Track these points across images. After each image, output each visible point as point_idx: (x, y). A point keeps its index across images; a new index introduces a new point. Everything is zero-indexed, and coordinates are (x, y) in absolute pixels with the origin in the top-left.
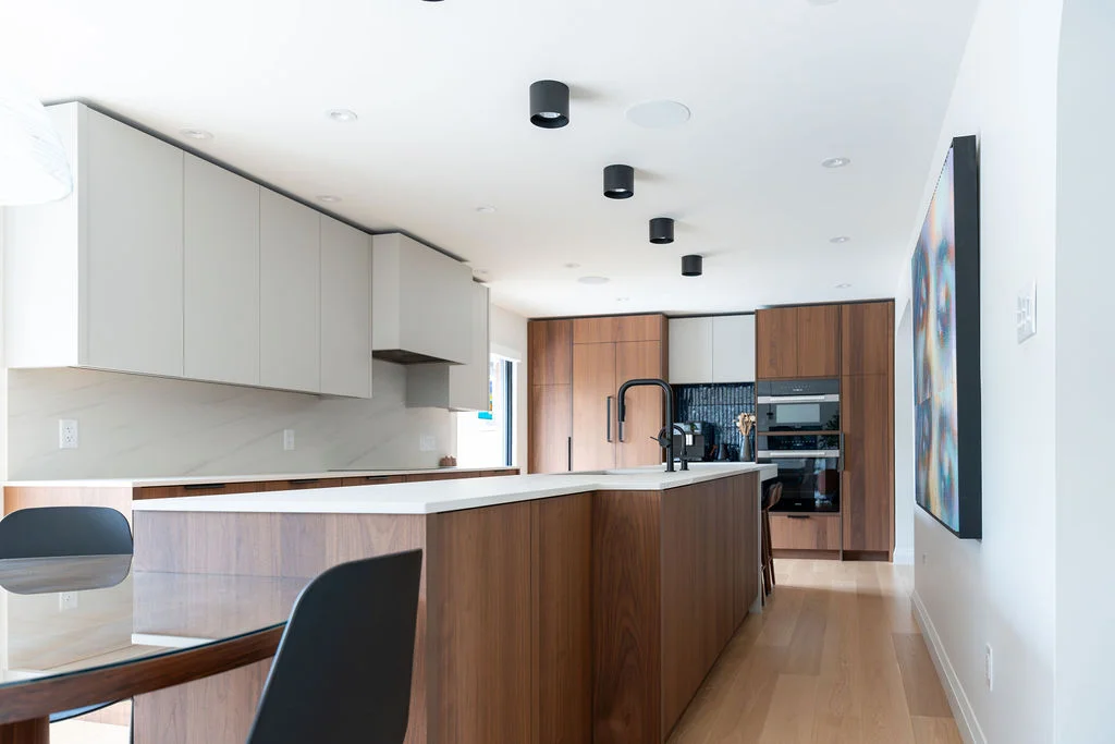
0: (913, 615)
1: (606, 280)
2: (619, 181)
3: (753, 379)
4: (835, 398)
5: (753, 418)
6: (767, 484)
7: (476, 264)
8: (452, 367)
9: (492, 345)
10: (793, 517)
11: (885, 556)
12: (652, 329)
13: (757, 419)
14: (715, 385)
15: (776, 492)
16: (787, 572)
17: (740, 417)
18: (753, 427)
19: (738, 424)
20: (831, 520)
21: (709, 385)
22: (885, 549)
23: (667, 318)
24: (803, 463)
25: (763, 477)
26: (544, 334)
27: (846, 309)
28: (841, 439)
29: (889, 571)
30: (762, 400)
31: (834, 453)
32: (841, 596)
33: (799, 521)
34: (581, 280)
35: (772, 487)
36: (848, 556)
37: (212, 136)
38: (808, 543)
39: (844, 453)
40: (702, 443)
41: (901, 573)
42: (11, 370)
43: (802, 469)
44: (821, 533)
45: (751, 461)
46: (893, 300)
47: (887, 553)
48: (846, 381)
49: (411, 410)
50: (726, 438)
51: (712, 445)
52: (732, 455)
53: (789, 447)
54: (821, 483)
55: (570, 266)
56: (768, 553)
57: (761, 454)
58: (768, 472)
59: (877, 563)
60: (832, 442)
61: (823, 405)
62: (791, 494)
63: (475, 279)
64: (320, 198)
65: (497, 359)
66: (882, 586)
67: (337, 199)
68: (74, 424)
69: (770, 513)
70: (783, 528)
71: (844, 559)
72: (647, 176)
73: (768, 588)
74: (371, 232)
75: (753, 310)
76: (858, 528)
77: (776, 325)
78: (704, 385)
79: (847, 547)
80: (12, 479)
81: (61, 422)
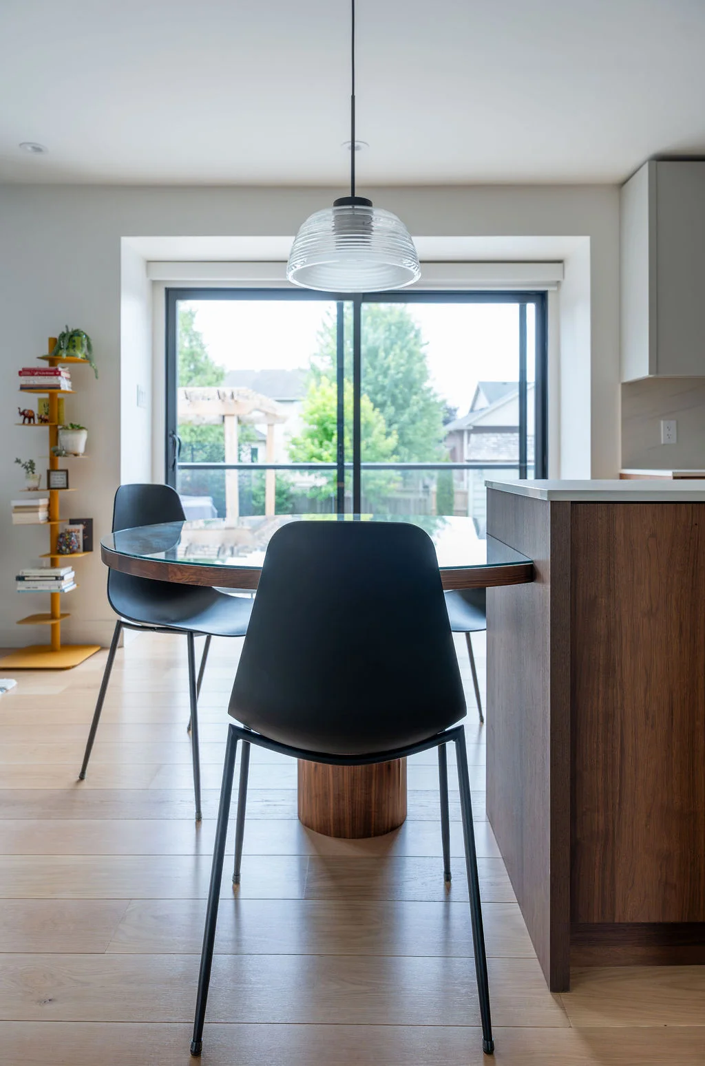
42: (622, 383)
68: (673, 423)
80: (623, 467)
81: (662, 422)
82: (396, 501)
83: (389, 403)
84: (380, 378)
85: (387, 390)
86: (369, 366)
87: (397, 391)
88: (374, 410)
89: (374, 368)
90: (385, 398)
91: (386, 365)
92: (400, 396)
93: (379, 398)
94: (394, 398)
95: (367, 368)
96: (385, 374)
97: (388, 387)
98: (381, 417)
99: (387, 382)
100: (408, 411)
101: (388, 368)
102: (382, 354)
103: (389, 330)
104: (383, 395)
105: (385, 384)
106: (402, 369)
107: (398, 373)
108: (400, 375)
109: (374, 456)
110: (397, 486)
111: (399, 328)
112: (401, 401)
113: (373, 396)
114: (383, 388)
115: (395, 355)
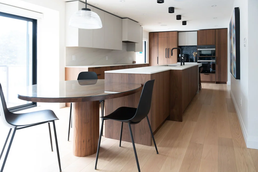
0: (230, 95)
1: (166, 25)
2: (171, 10)
3: (197, 45)
4: (214, 49)
5: (196, 53)
6: (200, 68)
7: (140, 23)
8: (136, 43)
9: (143, 38)
10: (205, 74)
11: (225, 83)
12: (175, 34)
13: (198, 53)
14: (188, 46)
15: (202, 69)
16: (204, 86)
17: (194, 53)
18: (197, 55)
19: (193, 54)
20: (214, 75)
21: (187, 46)
22: (225, 81)
23: (178, 32)
24: (207, 63)
25: (199, 66)
26: (152, 35)
27: (217, 30)
28: (216, 58)
29: (226, 86)
30: (199, 49)
31: (214, 61)
32: (216, 91)
33: (206, 75)
34: (161, 25)
35: (201, 68)
36: (217, 83)
37: (98, 4)
38: (208, 80)
39: (216, 61)
40: (186, 58)
41: (228, 86)
42: (66, 47)
43: (207, 64)
44: (211, 78)
45: (196, 62)
46: (227, 28)
47: (226, 82)
48: (217, 46)
49: (128, 52)
50: (191, 57)
51: (188, 59)
52: (192, 61)
53: (204, 60)
54: (211, 67)
55: (160, 23)
56: (200, 82)
57: (198, 61)
58: (200, 65)
59: (223, 84)
60: (214, 58)
61: (212, 50)
62: (205, 69)
63: (140, 26)
64: (114, 13)
65: (144, 41)
66: (224, 89)
67: (117, 13)
68: (75, 56)
69: (200, 73)
70: (203, 76)
71: (216, 83)
72: (177, 9)
73: (200, 89)
74: (122, 18)
75: (197, 30)
76: (219, 77)
77: (202, 34)
78: (186, 46)
79: (217, 81)
80: (66, 66)
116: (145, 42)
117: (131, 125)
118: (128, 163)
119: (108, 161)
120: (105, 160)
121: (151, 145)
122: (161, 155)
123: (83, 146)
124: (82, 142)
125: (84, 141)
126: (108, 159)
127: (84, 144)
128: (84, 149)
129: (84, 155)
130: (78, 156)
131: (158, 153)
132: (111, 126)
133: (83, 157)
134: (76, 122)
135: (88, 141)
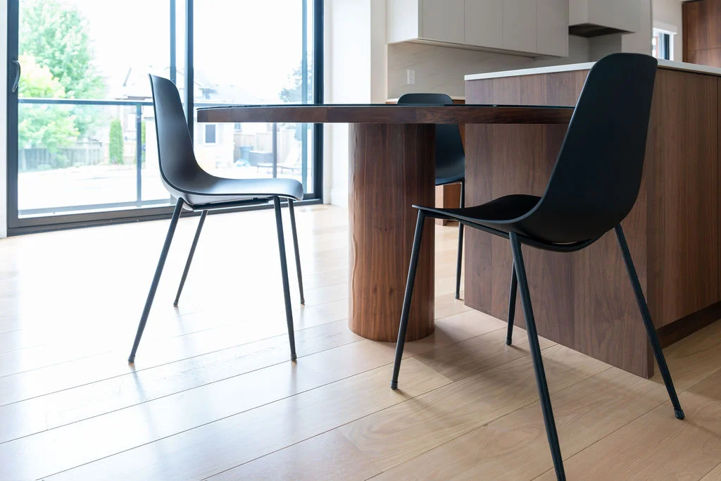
8: (623, 35)
42: (389, 44)
68: (413, 72)
80: (389, 98)
81: (408, 71)
82: (73, 151)
83: (65, 74)
84: (57, 54)
85: (63, 64)
86: (46, 43)
87: (71, 66)
88: (53, 79)
89: (52, 46)
90: (62, 70)
91: (62, 44)
92: (75, 69)
93: (57, 70)
94: (69, 69)
95: (45, 45)
96: (62, 51)
97: (64, 61)
98: (60, 85)
99: (63, 57)
100: (81, 81)
101: (65, 46)
102: (58, 35)
103: (65, 16)
104: (60, 68)
105: (62, 59)
106: (78, 48)
107: (74, 51)
108: (76, 53)
109: (55, 115)
110: (74, 139)
111: (73, 16)
112: (75, 74)
113: (51, 68)
114: (60, 62)
115: (70, 37)
116: (667, 37)
117: (523, 245)
118: (522, 408)
119: (448, 376)
120: (437, 371)
121: (650, 375)
122: (701, 428)
123: (374, 305)
124: (369, 290)
125: (375, 290)
126: (448, 370)
127: (376, 299)
128: (378, 316)
129: (376, 336)
130: (359, 334)
131: (680, 414)
132: (484, 269)
133: (374, 340)
134: (356, 222)
135: (388, 291)
